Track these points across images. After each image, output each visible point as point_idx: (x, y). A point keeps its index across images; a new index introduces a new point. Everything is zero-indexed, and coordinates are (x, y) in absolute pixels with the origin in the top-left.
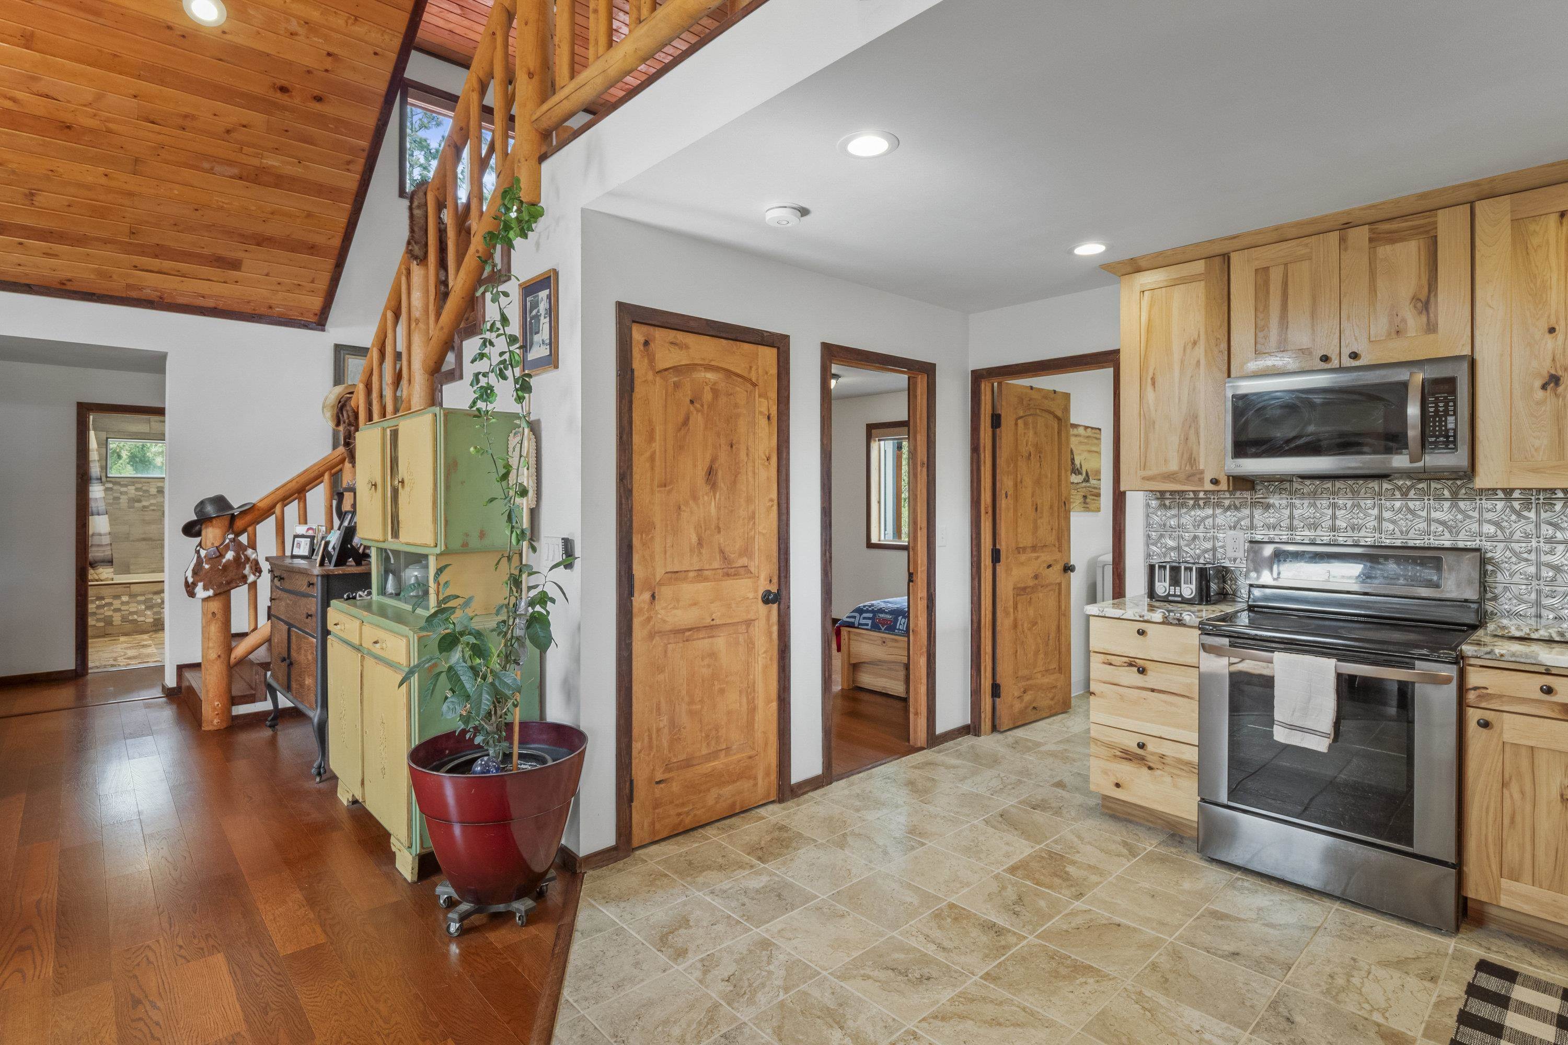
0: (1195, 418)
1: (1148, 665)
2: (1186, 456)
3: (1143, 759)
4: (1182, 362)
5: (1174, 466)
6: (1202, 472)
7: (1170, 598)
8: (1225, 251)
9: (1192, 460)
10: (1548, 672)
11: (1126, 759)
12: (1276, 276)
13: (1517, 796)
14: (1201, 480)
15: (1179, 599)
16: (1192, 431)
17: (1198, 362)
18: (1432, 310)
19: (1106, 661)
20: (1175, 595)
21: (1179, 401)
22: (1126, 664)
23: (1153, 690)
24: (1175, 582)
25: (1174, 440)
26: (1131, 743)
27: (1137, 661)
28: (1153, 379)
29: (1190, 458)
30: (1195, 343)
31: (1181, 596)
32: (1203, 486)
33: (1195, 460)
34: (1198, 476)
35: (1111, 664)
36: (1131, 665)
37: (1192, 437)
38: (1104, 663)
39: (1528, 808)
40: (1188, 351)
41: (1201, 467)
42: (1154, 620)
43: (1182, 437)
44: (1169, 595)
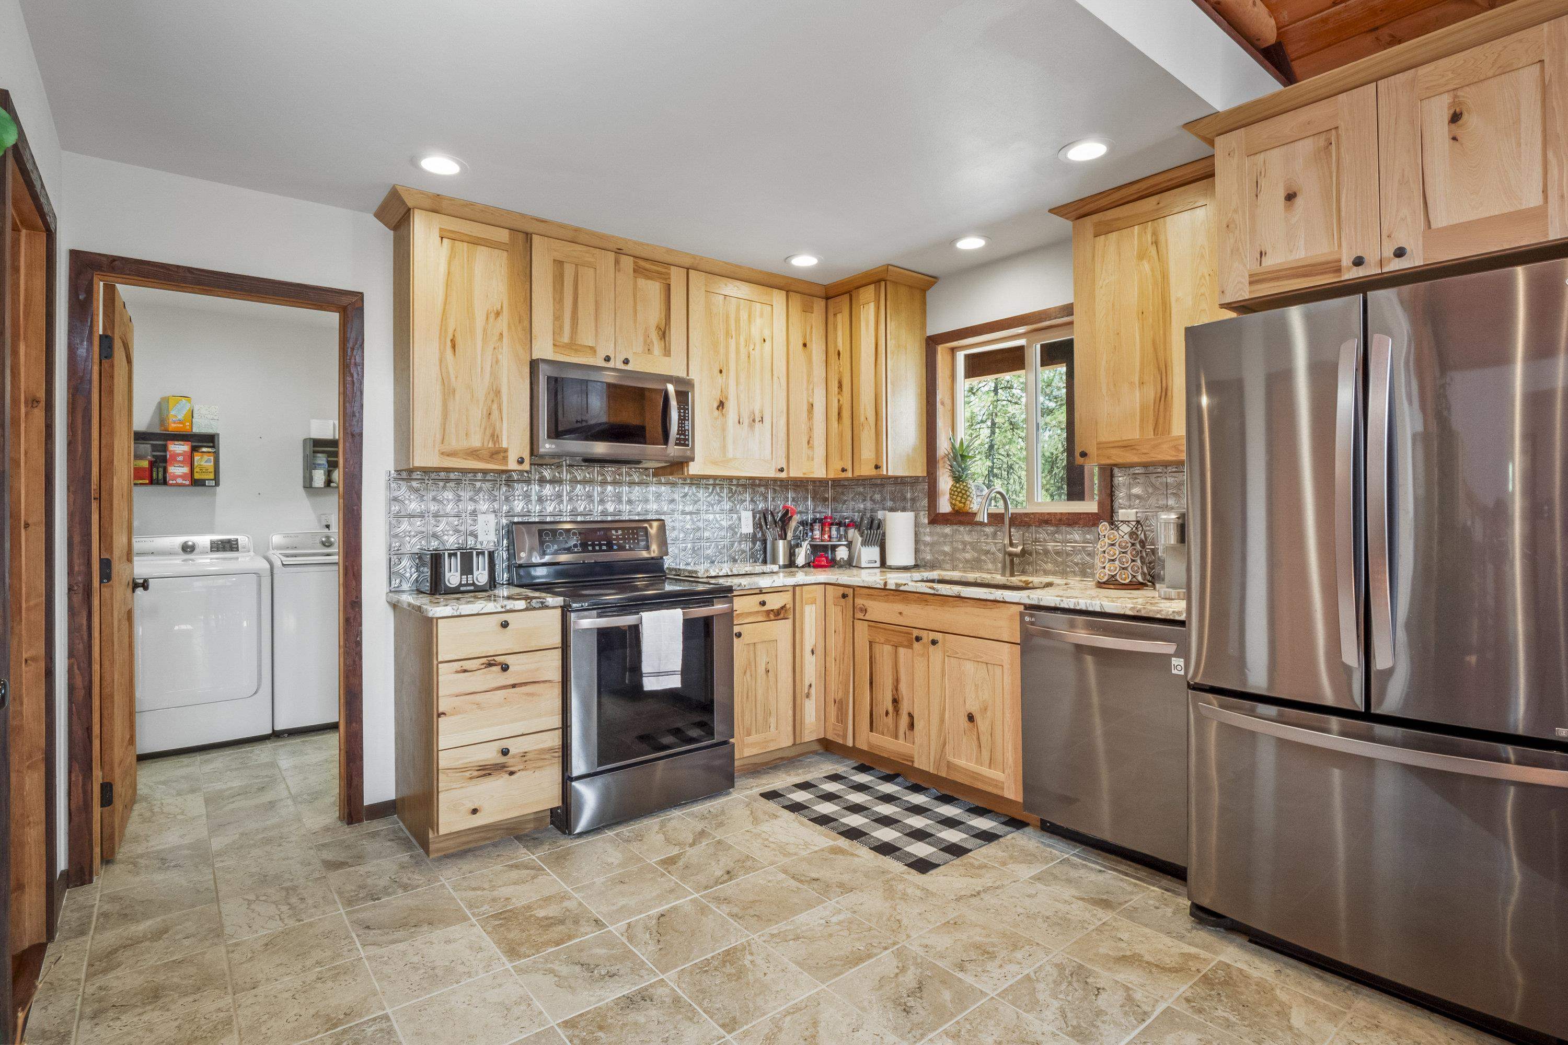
0: (498, 393)
1: (508, 660)
2: (488, 433)
3: (505, 767)
4: (485, 330)
5: (476, 441)
6: (506, 451)
7: (462, 589)
8: (530, 230)
9: (495, 437)
10: (761, 592)
11: (484, 775)
12: (569, 271)
13: (749, 679)
14: (505, 458)
15: (472, 588)
16: (495, 406)
17: (501, 334)
18: (667, 339)
19: (459, 669)
20: (467, 585)
21: (482, 372)
22: (483, 667)
23: (514, 686)
24: (467, 568)
25: (477, 414)
26: (490, 754)
27: (496, 658)
28: (453, 341)
29: (493, 435)
30: (498, 314)
31: (473, 584)
32: (507, 465)
33: (498, 437)
34: (502, 454)
35: (465, 671)
36: (490, 665)
37: (495, 413)
38: (457, 672)
39: (754, 683)
40: (491, 320)
41: (505, 445)
42: (517, 608)
43: (485, 410)
44: (461, 585)
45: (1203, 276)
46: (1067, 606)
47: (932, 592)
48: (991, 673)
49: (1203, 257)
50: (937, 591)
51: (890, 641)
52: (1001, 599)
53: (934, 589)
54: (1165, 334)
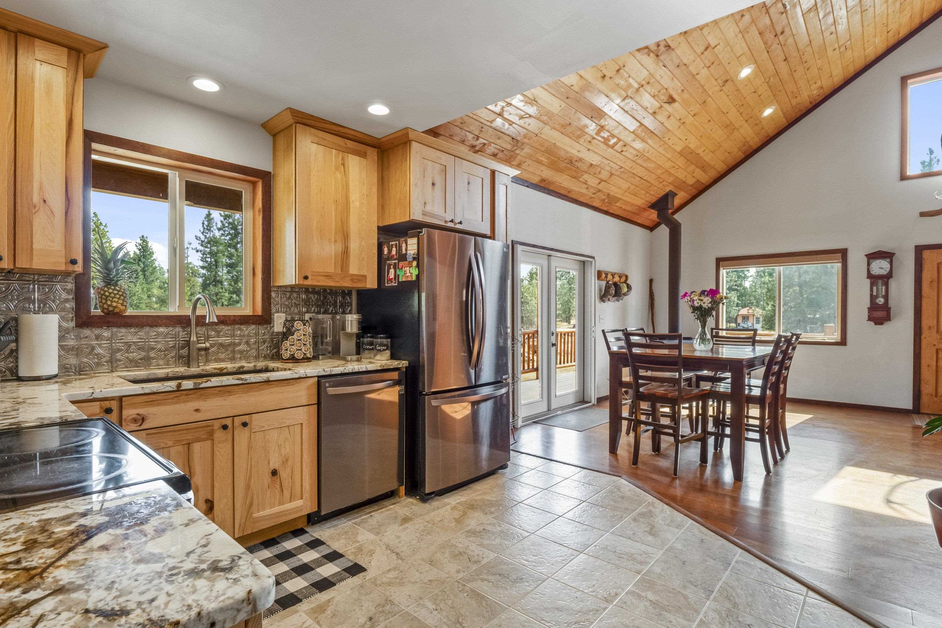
45: (364, 194)
46: (348, 372)
47: (240, 382)
48: (292, 432)
49: (364, 184)
50: (246, 380)
51: (182, 441)
52: (305, 376)
53: (242, 379)
54: (347, 216)
